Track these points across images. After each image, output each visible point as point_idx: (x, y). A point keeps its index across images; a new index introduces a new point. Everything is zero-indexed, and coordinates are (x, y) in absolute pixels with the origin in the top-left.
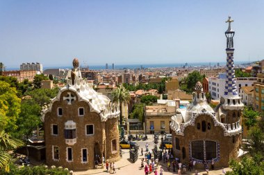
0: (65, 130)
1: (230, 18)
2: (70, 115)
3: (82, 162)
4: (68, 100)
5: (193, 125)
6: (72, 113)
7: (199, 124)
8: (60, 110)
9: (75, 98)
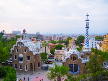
0: (19, 58)
1: (88, 14)
2: (21, 52)
3: (26, 70)
4: (20, 46)
5: (70, 58)
6: (22, 51)
7: (72, 57)
8: (17, 50)
9: (23, 45)
